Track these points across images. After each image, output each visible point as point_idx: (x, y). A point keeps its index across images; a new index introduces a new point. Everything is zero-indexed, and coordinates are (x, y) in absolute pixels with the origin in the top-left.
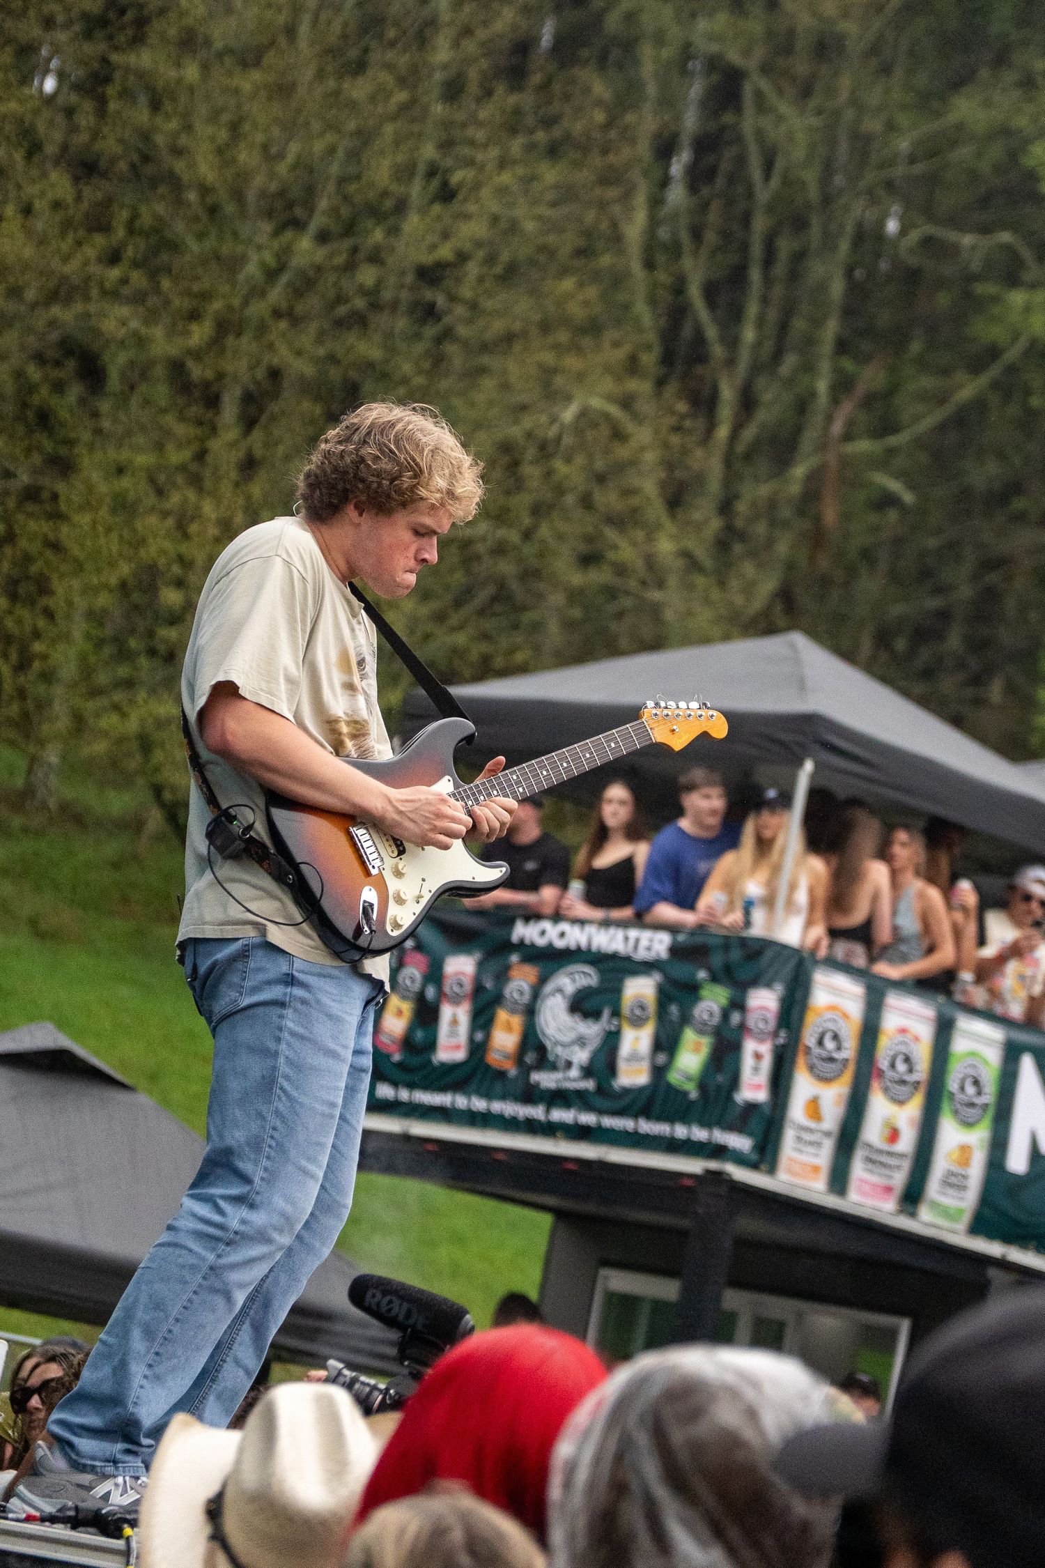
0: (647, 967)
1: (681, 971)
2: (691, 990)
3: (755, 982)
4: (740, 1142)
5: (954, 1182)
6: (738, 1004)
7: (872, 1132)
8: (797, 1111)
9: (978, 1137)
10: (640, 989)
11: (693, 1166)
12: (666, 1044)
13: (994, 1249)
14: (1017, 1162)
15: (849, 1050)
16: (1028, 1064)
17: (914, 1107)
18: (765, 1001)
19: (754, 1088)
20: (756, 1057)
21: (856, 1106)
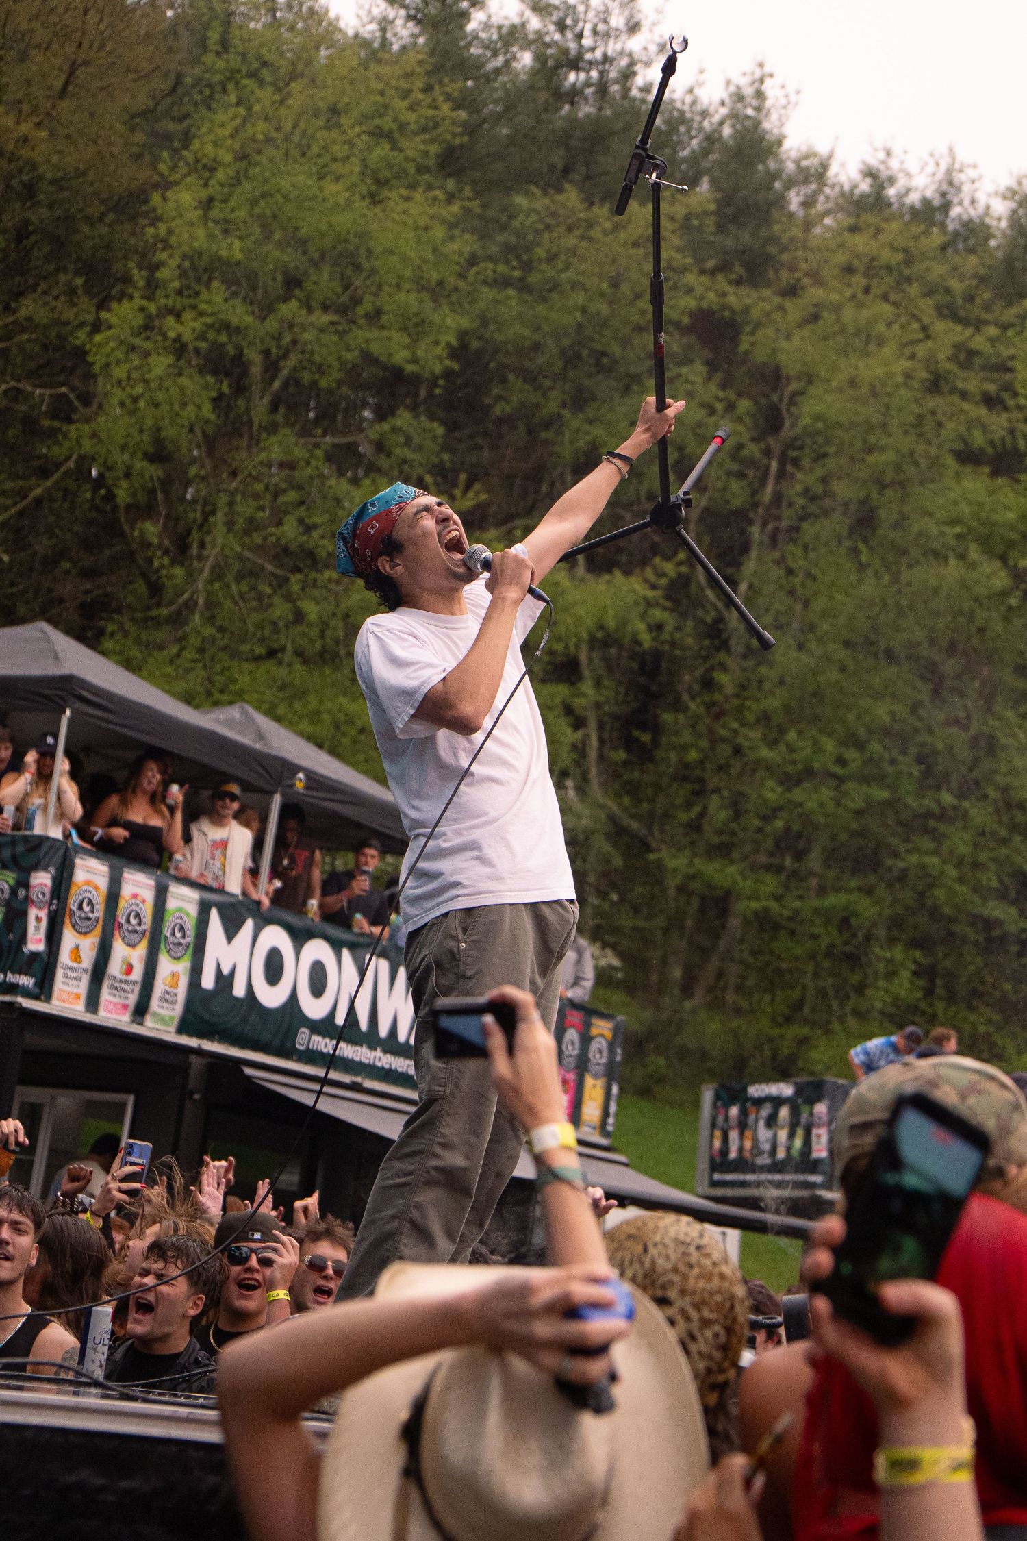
3: (36, 867)
4: (26, 981)
5: (168, 999)
6: (23, 883)
7: (115, 968)
8: (65, 956)
9: (183, 967)
13: (192, 1042)
14: (208, 982)
15: (99, 912)
16: (214, 915)
17: (141, 950)
18: (42, 880)
19: (35, 942)
20: (37, 920)
21: (104, 950)
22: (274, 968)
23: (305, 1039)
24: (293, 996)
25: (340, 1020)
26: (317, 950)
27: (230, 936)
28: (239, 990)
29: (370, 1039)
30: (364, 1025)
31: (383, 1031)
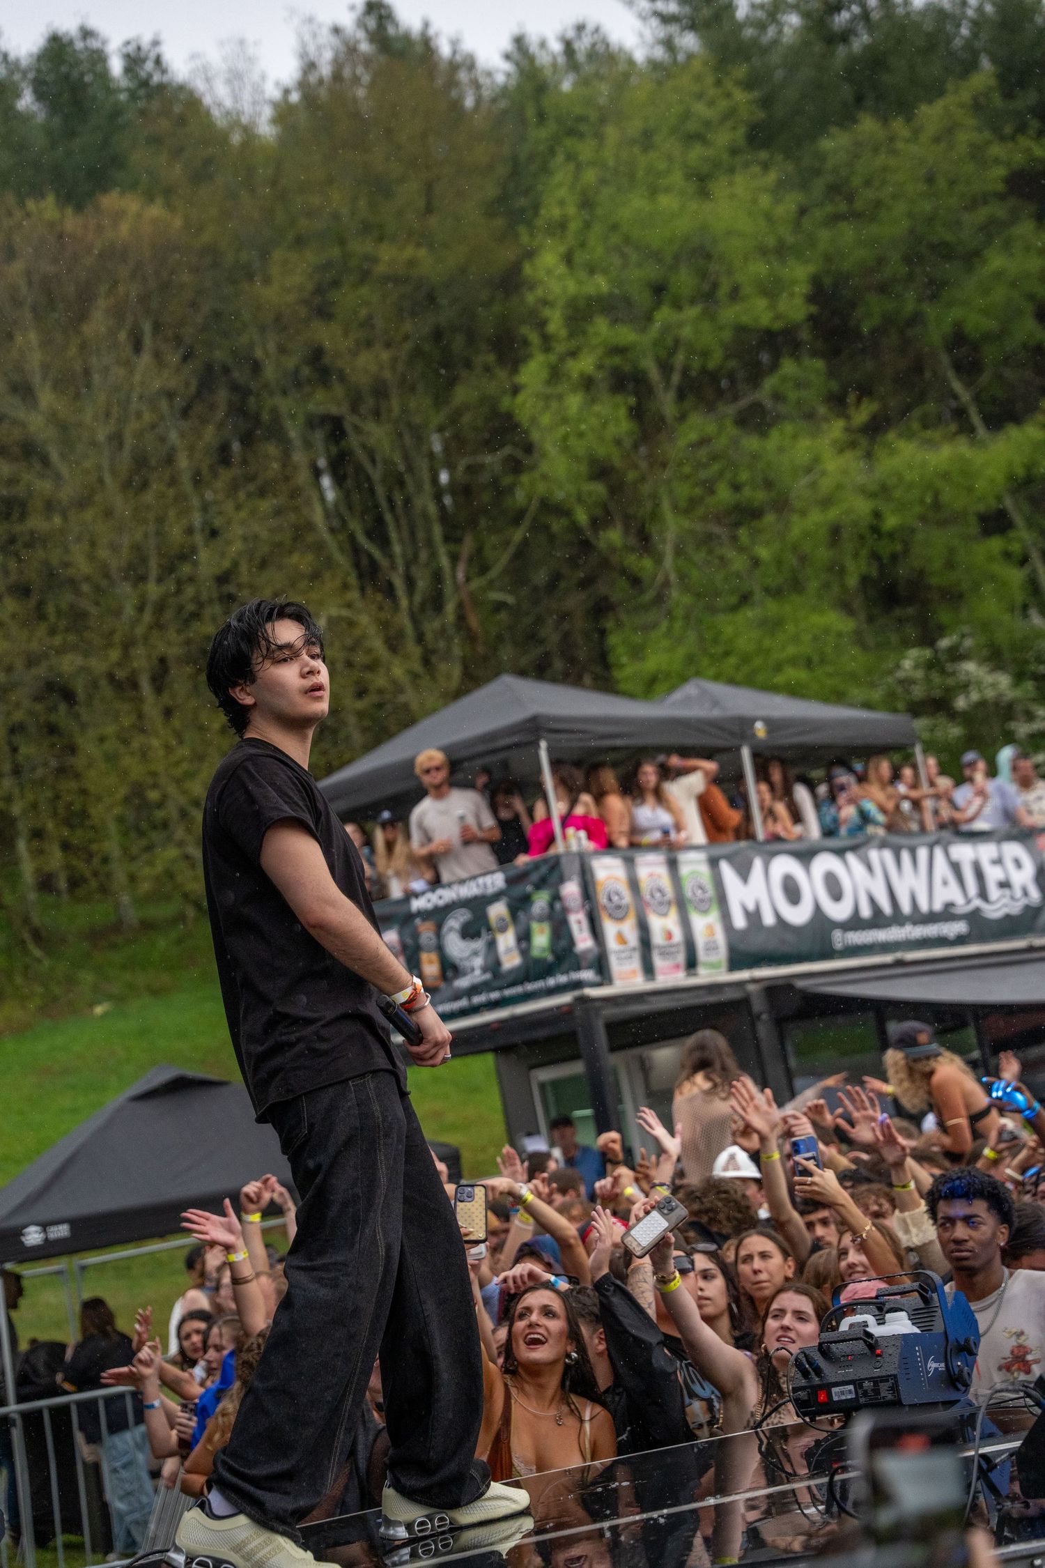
0: (496, 897)
1: (518, 891)
2: (527, 899)
3: (562, 880)
4: (587, 975)
5: (711, 947)
6: (556, 897)
7: (657, 938)
8: (612, 944)
9: (713, 917)
10: (498, 910)
11: (566, 998)
12: (524, 938)
13: (744, 975)
14: (739, 922)
15: (627, 898)
17: (673, 915)
18: (571, 889)
19: (584, 942)
20: (578, 923)
21: (644, 929)
25: (866, 912)
29: (898, 918)
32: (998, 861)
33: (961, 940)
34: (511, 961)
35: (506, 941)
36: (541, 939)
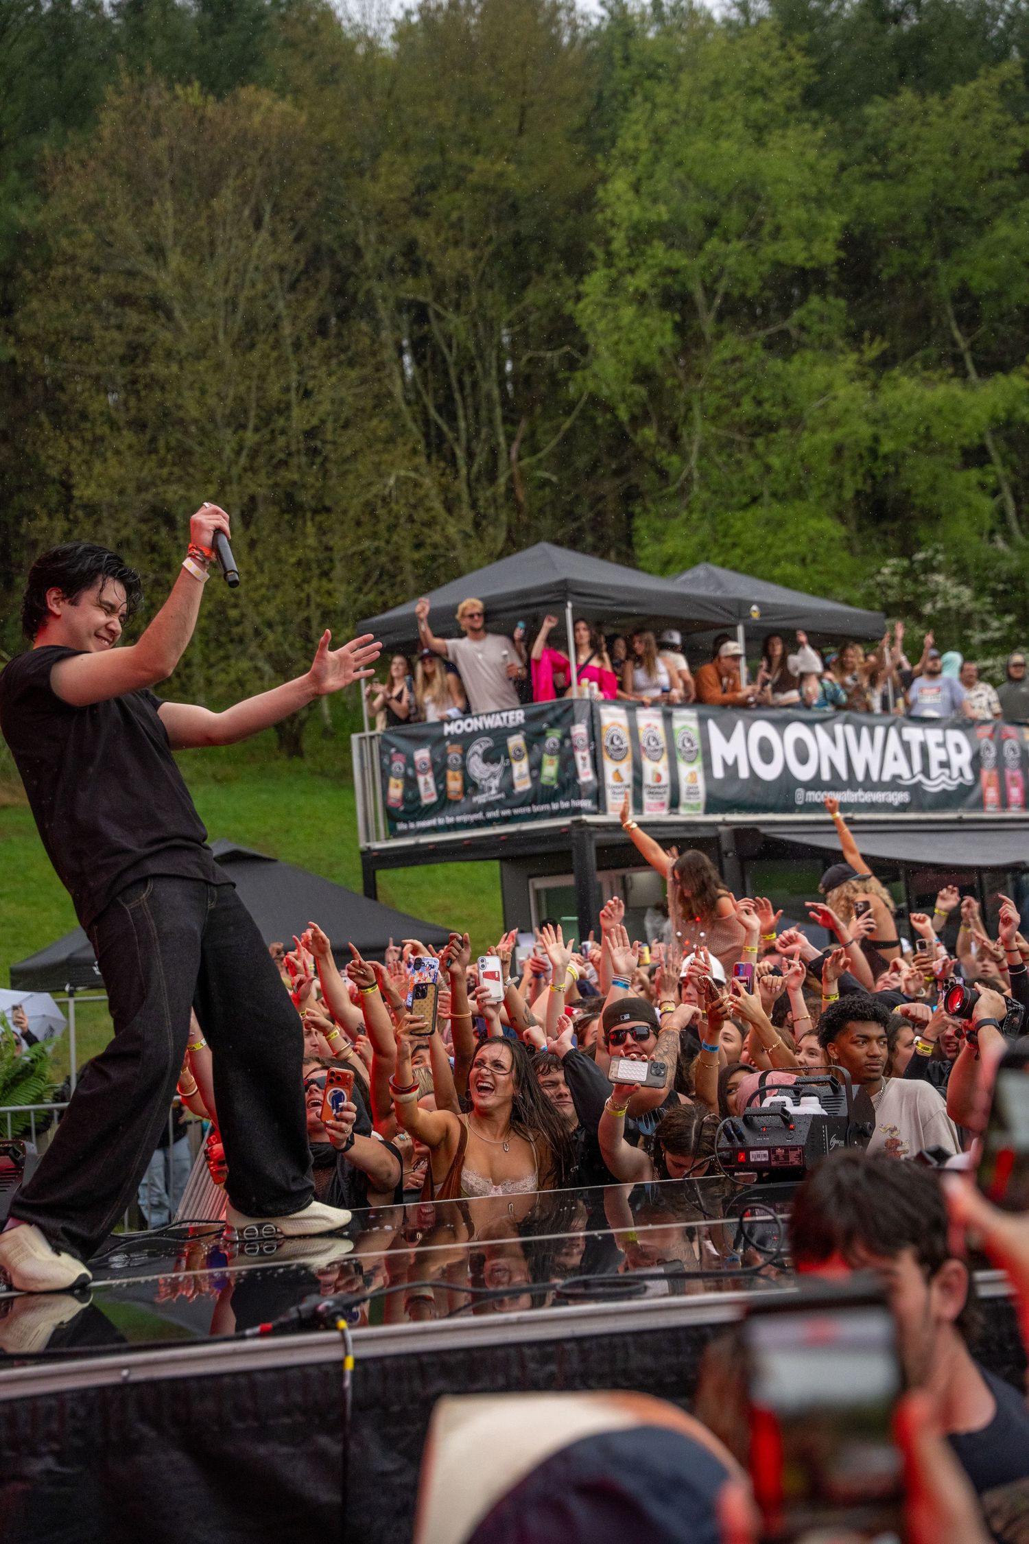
0: (516, 730)
1: (535, 727)
2: (542, 735)
3: (573, 722)
4: (586, 804)
5: (692, 792)
6: (567, 735)
7: (648, 779)
8: (610, 780)
9: (697, 767)
10: (516, 742)
11: (566, 821)
12: (536, 767)
13: (718, 818)
14: (718, 773)
15: (627, 742)
16: (711, 724)
17: (664, 761)
18: (580, 730)
19: (586, 775)
20: (582, 759)
21: (637, 768)
22: (766, 752)
23: (800, 796)
24: (786, 767)
25: (826, 776)
26: (796, 731)
27: (728, 735)
28: (744, 773)
29: (852, 784)
30: (844, 775)
31: (860, 776)
32: (942, 745)
33: (903, 807)
34: (523, 785)
35: (521, 767)
36: (550, 770)
